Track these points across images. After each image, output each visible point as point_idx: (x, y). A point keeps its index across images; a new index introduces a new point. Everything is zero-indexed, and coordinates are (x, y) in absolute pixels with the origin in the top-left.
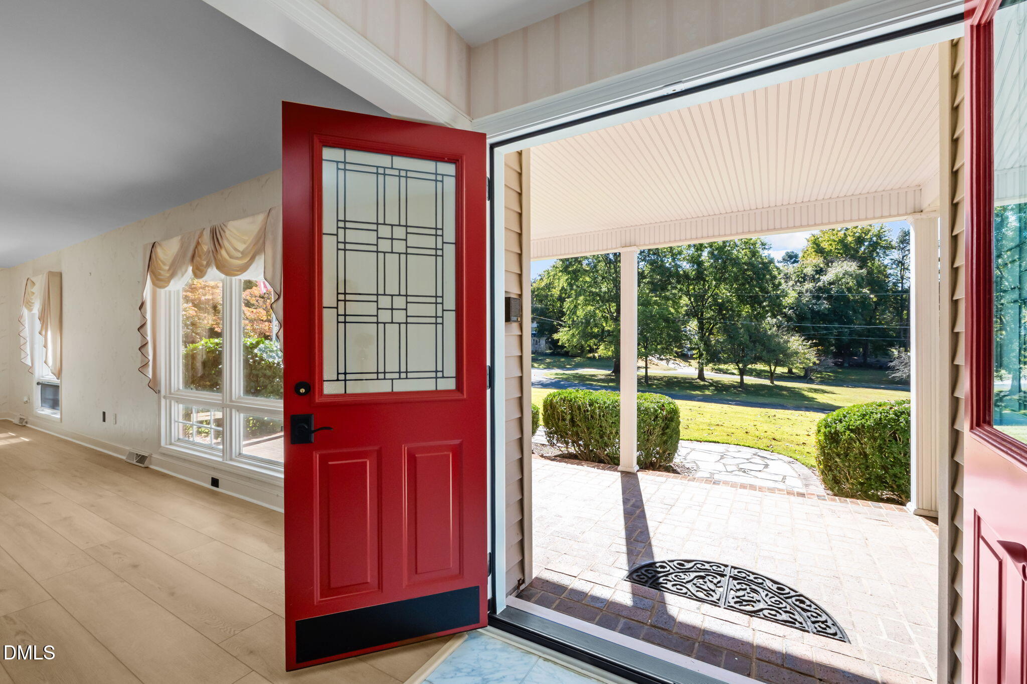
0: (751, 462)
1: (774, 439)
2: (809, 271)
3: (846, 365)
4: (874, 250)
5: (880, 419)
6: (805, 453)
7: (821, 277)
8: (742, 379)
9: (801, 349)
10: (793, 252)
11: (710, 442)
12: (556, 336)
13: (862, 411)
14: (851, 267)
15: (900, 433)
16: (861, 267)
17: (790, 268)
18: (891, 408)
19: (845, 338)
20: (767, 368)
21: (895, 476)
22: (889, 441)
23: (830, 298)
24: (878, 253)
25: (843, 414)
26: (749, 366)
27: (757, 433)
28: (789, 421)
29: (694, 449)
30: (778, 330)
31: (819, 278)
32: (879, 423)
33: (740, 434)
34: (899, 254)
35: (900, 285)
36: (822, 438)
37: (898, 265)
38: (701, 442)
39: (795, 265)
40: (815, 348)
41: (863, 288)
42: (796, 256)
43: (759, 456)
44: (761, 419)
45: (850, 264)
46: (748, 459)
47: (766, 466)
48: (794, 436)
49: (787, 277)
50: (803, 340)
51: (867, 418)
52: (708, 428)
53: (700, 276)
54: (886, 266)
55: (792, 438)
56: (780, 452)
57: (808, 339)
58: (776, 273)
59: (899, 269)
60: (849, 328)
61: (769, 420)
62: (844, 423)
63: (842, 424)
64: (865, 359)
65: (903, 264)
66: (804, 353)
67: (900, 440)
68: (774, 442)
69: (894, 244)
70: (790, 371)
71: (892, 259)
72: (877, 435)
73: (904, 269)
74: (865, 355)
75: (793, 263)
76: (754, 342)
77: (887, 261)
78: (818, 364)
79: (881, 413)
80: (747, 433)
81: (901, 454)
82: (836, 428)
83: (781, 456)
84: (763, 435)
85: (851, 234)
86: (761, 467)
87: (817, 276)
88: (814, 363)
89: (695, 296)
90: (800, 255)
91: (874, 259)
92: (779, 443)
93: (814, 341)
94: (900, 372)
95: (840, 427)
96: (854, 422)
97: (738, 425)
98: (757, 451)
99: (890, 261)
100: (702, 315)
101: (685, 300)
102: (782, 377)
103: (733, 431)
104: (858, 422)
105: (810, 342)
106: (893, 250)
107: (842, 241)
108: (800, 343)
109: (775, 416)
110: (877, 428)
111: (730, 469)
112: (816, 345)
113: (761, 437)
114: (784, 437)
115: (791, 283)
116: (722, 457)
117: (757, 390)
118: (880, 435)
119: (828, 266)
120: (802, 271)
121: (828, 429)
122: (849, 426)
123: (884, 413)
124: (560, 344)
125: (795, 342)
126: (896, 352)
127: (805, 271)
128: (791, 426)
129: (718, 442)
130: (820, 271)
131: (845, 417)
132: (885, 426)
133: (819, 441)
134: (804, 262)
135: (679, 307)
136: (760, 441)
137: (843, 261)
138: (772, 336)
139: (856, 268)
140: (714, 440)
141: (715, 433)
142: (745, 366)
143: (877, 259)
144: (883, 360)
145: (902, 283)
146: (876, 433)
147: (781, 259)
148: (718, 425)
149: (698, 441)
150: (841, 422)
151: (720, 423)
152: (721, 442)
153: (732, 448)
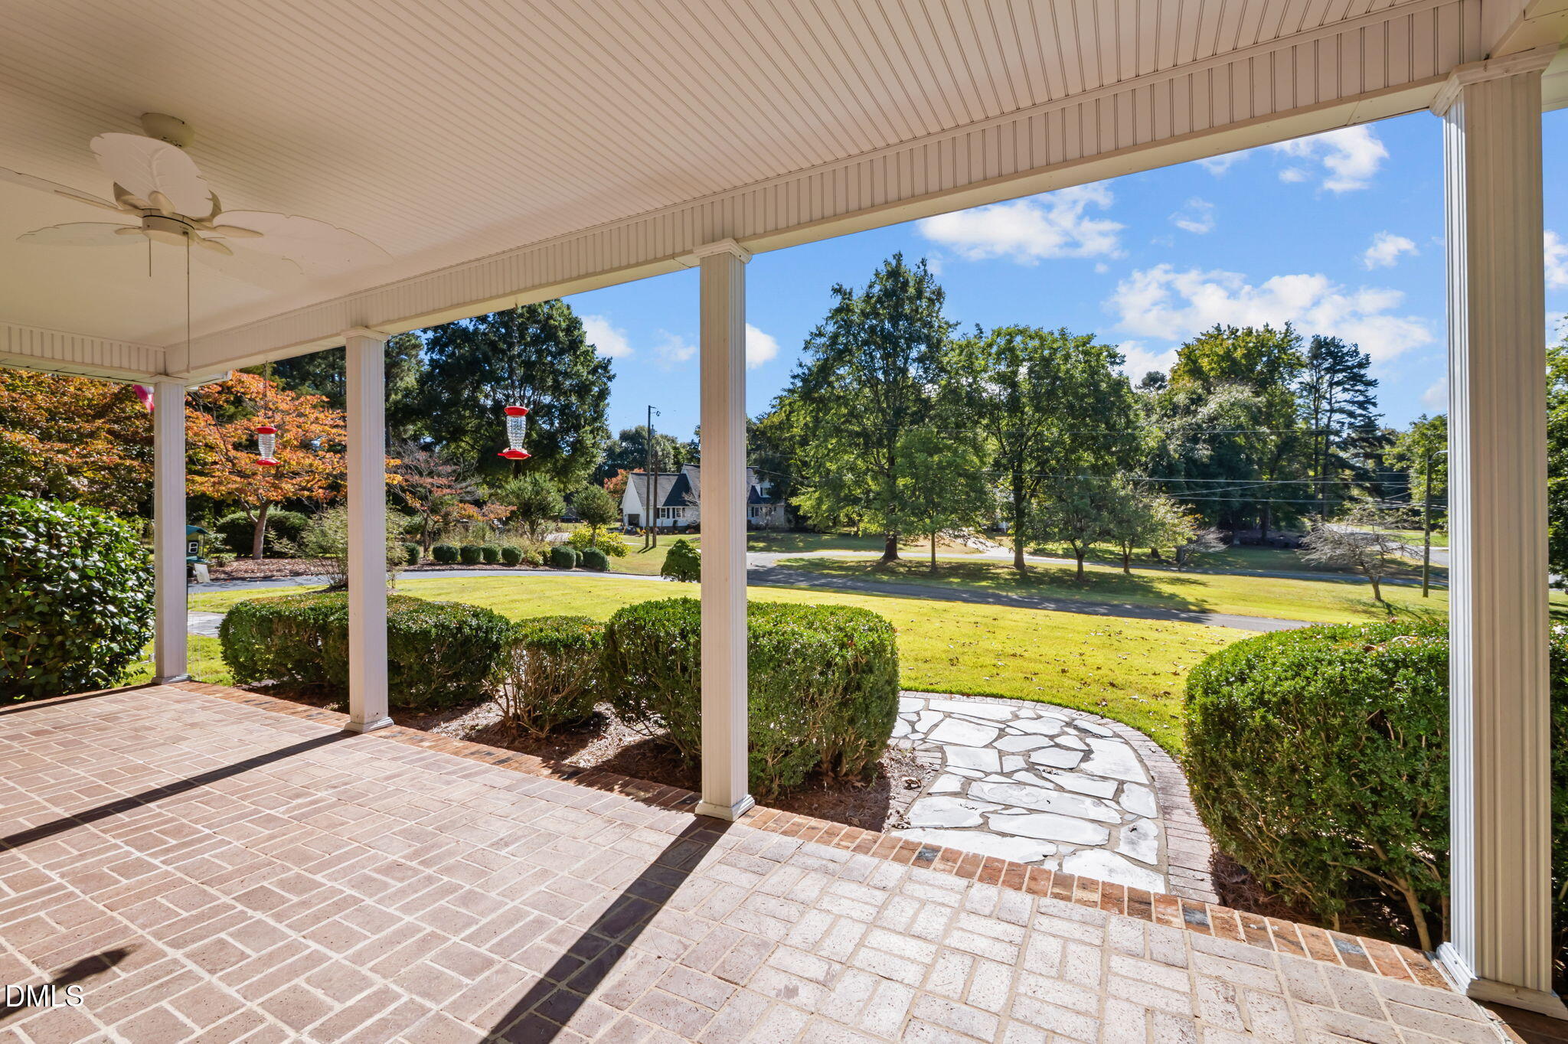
0: (1057, 745)
1: (1112, 685)
2: (1181, 399)
3: (1236, 542)
4: (1276, 369)
5: (1343, 678)
6: (1168, 718)
7: (1199, 409)
8: (1080, 566)
9: (1170, 519)
10: (1157, 373)
11: (987, 696)
12: (794, 501)
13: (1294, 654)
14: (1243, 393)
15: (1399, 719)
16: (1257, 394)
17: (1153, 395)
18: (1367, 649)
19: (1236, 500)
20: (1117, 549)
21: (1384, 830)
22: (1368, 739)
23: (1213, 440)
24: (1281, 374)
25: (1248, 660)
26: (1092, 546)
27: (1083, 672)
28: (1144, 642)
29: (948, 715)
30: (1136, 488)
31: (1196, 410)
32: (1337, 688)
33: (1049, 675)
34: (1312, 375)
35: (1313, 422)
36: (1197, 718)
37: (1310, 393)
38: (968, 695)
39: (1160, 392)
40: (1190, 518)
41: (1260, 424)
42: (1163, 379)
43: (1076, 728)
44: (1095, 641)
45: (1240, 388)
46: (1052, 737)
47: (1087, 754)
48: (1151, 676)
49: (1149, 410)
50: (1173, 505)
51: (1307, 673)
52: (994, 662)
53: (1014, 405)
54: (1293, 394)
55: (1145, 681)
56: (1119, 717)
57: (1182, 502)
58: (1130, 400)
59: (1312, 397)
60: (1241, 485)
61: (1108, 642)
62: (1251, 684)
63: (1245, 688)
64: (1264, 534)
65: (1318, 391)
66: (1174, 525)
67: (1397, 738)
68: (1110, 693)
69: (1305, 359)
70: (1155, 553)
71: (1301, 383)
72: (1337, 721)
73: (1320, 396)
74: (1263, 526)
75: (1159, 388)
76: (1099, 508)
77: (1294, 386)
78: (1195, 542)
79: (1343, 663)
80: (1063, 671)
81: (1401, 776)
82: (1230, 696)
83: (1119, 728)
84: (1094, 674)
85: (1242, 344)
86: (1072, 759)
87: (1193, 408)
88: (1190, 540)
89: (1010, 435)
90: (1168, 378)
91: (1275, 383)
92: (1120, 693)
93: (1190, 506)
94: (1319, 553)
95: (1239, 694)
96: (1275, 685)
97: (1050, 652)
98: (1074, 714)
99: (1299, 386)
100: (1020, 466)
101: (992, 445)
102: (1140, 562)
103: (1038, 667)
104: (1287, 685)
105: (1183, 508)
106: (1304, 370)
107: (1228, 356)
108: (1168, 508)
109: (1120, 633)
110: (1335, 703)
111: (1010, 764)
112: (1191, 512)
113: (1088, 681)
114: (1131, 678)
115: (1154, 418)
116: (1002, 734)
117: (1102, 583)
118: (1345, 723)
119: (1209, 393)
120: (1171, 399)
121: (1212, 698)
122: (1263, 692)
123: (1352, 662)
124: (801, 513)
125: (1162, 508)
126: (1308, 524)
127: (1175, 400)
128: (1146, 653)
129: (1002, 697)
130: (1198, 401)
131: (1251, 667)
132: (1356, 700)
133: (1191, 723)
134: (1175, 387)
135: (985, 455)
136: (1085, 689)
137: (1231, 385)
138: (1126, 498)
139: (1250, 394)
140: (995, 691)
141: (1004, 674)
142: (1086, 545)
143: (1280, 382)
144: (1293, 534)
145: (1317, 419)
146: (1334, 716)
147: (1140, 383)
148: (1014, 655)
149: (963, 694)
150: (1243, 681)
151: (1019, 651)
152: (1008, 694)
153: (1027, 709)
